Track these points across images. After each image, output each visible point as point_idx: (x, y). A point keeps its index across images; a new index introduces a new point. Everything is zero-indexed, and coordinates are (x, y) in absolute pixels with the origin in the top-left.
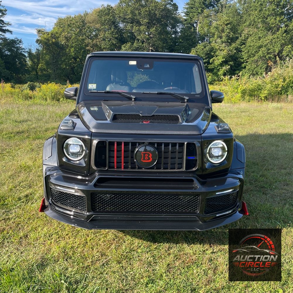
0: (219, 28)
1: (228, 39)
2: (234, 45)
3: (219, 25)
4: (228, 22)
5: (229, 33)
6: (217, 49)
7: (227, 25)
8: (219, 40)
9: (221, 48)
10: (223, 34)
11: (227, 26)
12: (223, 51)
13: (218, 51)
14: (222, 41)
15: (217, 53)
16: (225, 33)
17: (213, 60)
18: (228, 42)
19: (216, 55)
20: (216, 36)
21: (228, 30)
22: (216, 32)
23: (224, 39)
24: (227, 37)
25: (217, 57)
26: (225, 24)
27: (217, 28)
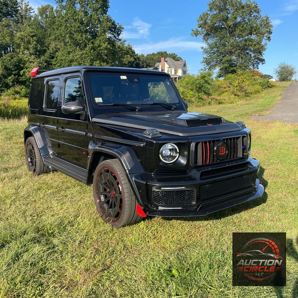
0: (24, 39)
1: (36, 52)
2: (43, 58)
3: (24, 36)
4: (33, 34)
5: (36, 45)
6: (26, 61)
7: (33, 36)
8: (26, 52)
9: (30, 60)
10: (30, 46)
11: (33, 38)
12: (33, 63)
13: (28, 63)
14: (30, 53)
15: (27, 65)
16: (32, 45)
17: (24, 72)
18: (36, 54)
19: (26, 67)
20: (22, 47)
21: (34, 42)
22: (21, 43)
23: (32, 51)
24: (34, 49)
25: (27, 69)
26: (30, 36)
27: (22, 39)
